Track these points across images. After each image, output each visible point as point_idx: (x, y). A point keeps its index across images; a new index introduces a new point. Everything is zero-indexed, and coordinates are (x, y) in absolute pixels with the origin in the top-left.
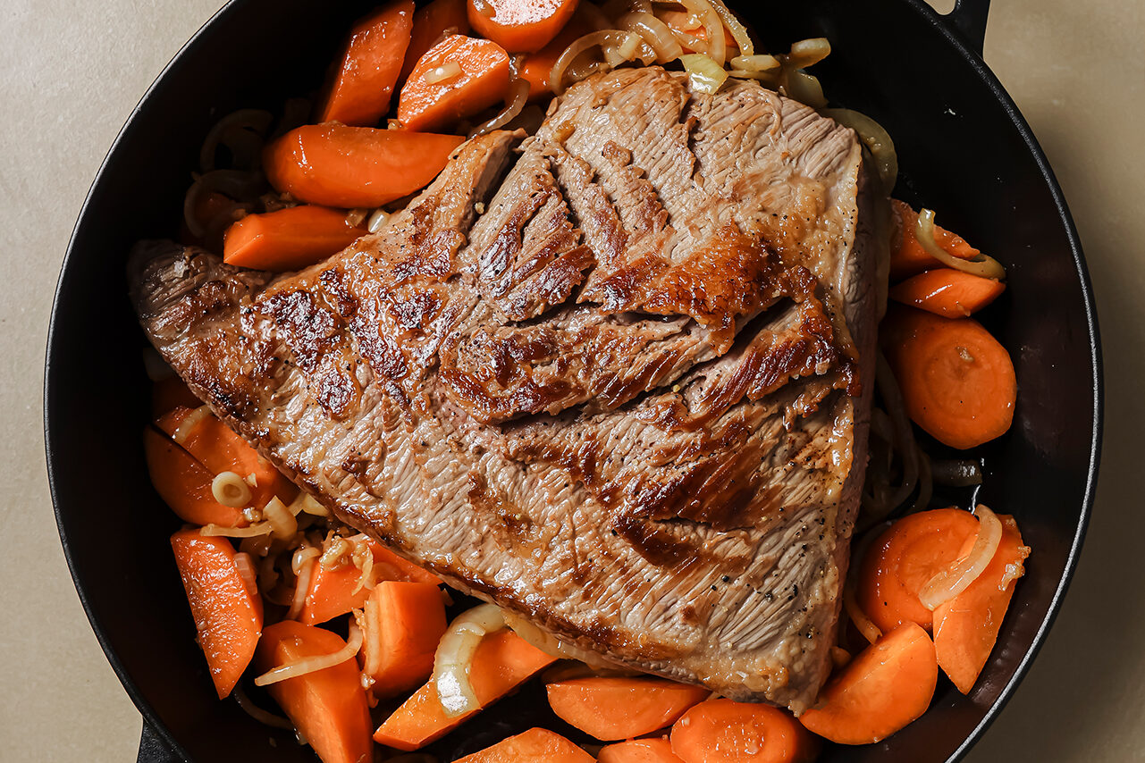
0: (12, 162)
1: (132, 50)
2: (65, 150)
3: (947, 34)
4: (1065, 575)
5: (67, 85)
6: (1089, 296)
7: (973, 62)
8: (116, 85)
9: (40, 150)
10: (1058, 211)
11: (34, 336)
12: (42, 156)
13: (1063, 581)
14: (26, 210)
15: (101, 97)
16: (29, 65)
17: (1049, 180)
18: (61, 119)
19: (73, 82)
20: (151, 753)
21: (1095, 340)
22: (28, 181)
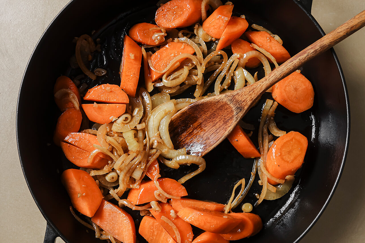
0: (3, 44)
1: (41, 9)
3: (300, 6)
5: (20, 20)
7: (308, 15)
12: (12, 42)
15: (31, 24)
16: (9, 14)
19: (23, 19)
20: (49, 233)
22: (8, 50)
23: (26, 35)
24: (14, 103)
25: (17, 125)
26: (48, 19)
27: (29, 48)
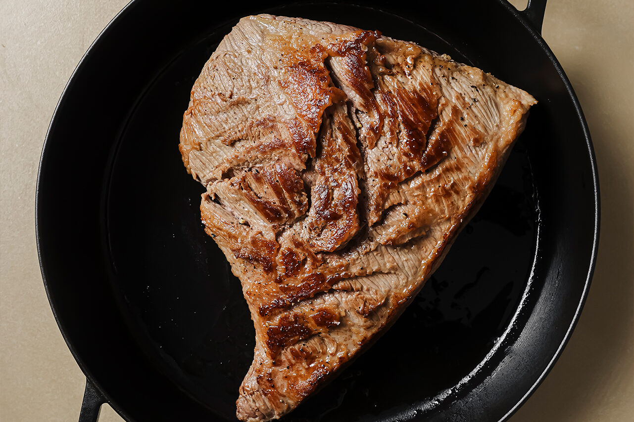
0: (13, 65)
1: (78, 7)
2: (41, 60)
3: (522, 21)
4: (577, 313)
5: (43, 24)
6: (594, 164)
7: (536, 37)
8: (69, 25)
9: (27, 60)
10: (579, 118)
11: (23, 160)
12: (28, 63)
13: (575, 316)
14: (20, 92)
15: (61, 32)
16: (22, 13)
17: (574, 102)
18: (39, 43)
19: (46, 23)
20: (91, 397)
21: (597, 188)
22: (21, 76)
23: (53, 51)
24: (31, 168)
25: (36, 213)
26: (90, 25)
27: (57, 73)
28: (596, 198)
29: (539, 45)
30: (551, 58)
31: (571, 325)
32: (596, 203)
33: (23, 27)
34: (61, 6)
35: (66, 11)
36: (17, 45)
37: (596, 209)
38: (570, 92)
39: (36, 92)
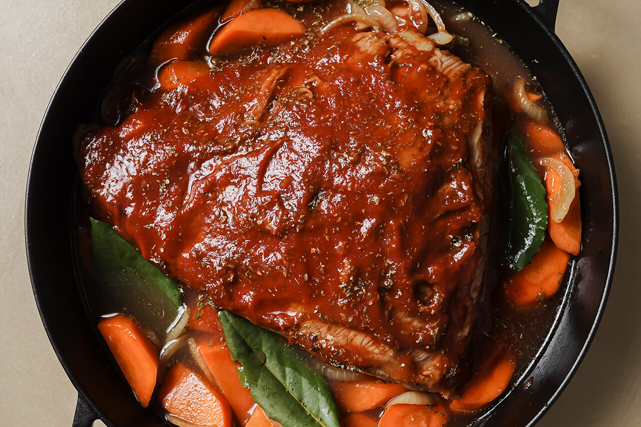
0: (6, 78)
3: (535, 18)
5: (38, 36)
9: (22, 72)
10: (595, 118)
11: (17, 176)
14: (14, 106)
18: (34, 54)
20: (82, 413)
28: (614, 202)
29: (553, 42)
30: (565, 56)
31: (590, 335)
32: (614, 207)
33: (17, 38)
34: (57, 16)
35: (62, 21)
36: (11, 57)
37: (615, 213)
38: (586, 91)
39: (31, 106)
